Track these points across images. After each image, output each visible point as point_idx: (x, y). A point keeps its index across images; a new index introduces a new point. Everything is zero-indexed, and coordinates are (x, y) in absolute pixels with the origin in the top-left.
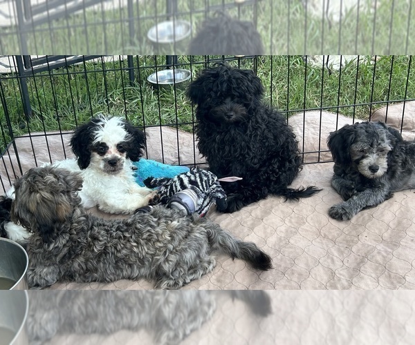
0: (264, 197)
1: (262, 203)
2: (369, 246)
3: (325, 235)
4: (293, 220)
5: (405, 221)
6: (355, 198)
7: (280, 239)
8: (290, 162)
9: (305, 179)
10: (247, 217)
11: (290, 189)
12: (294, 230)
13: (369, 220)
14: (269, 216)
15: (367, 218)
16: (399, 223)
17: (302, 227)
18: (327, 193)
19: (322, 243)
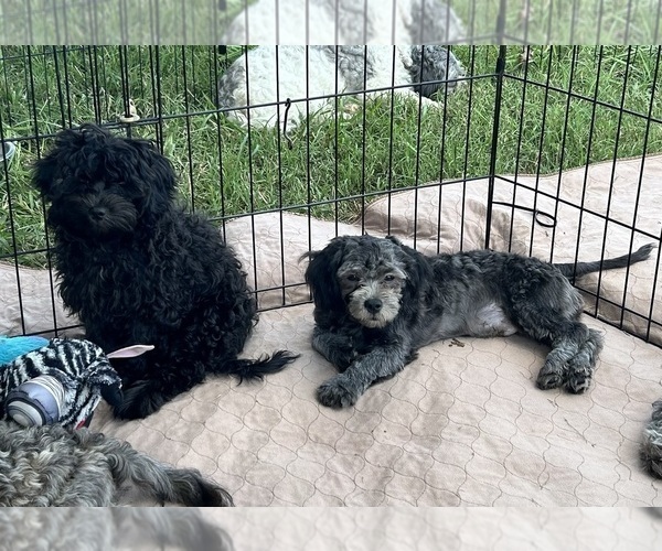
0: (199, 381)
1: (197, 391)
2: (392, 447)
3: (317, 438)
4: (258, 418)
5: (442, 397)
6: (358, 365)
7: (241, 455)
8: (237, 311)
9: (267, 339)
10: (175, 422)
11: (243, 361)
12: (262, 435)
13: (386, 401)
14: (216, 416)
15: (381, 399)
16: (435, 402)
17: (276, 428)
18: (308, 361)
19: (314, 453)
